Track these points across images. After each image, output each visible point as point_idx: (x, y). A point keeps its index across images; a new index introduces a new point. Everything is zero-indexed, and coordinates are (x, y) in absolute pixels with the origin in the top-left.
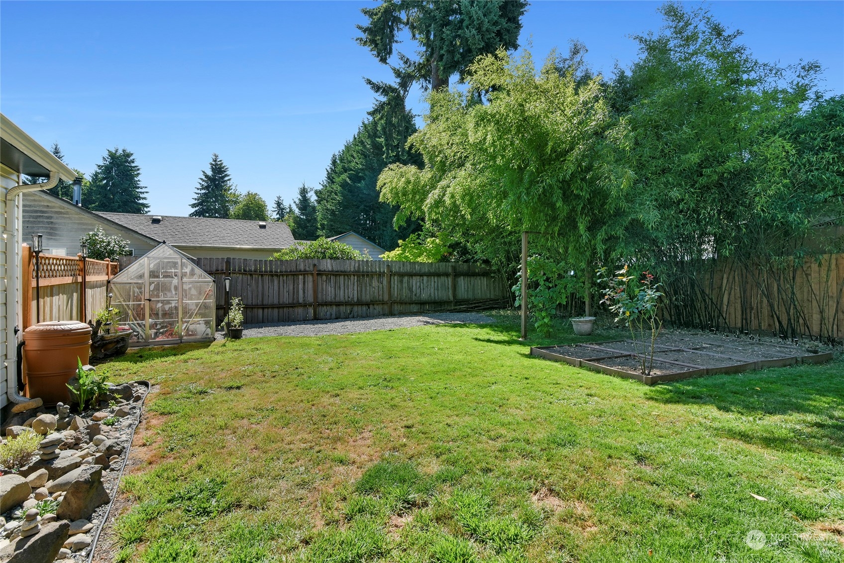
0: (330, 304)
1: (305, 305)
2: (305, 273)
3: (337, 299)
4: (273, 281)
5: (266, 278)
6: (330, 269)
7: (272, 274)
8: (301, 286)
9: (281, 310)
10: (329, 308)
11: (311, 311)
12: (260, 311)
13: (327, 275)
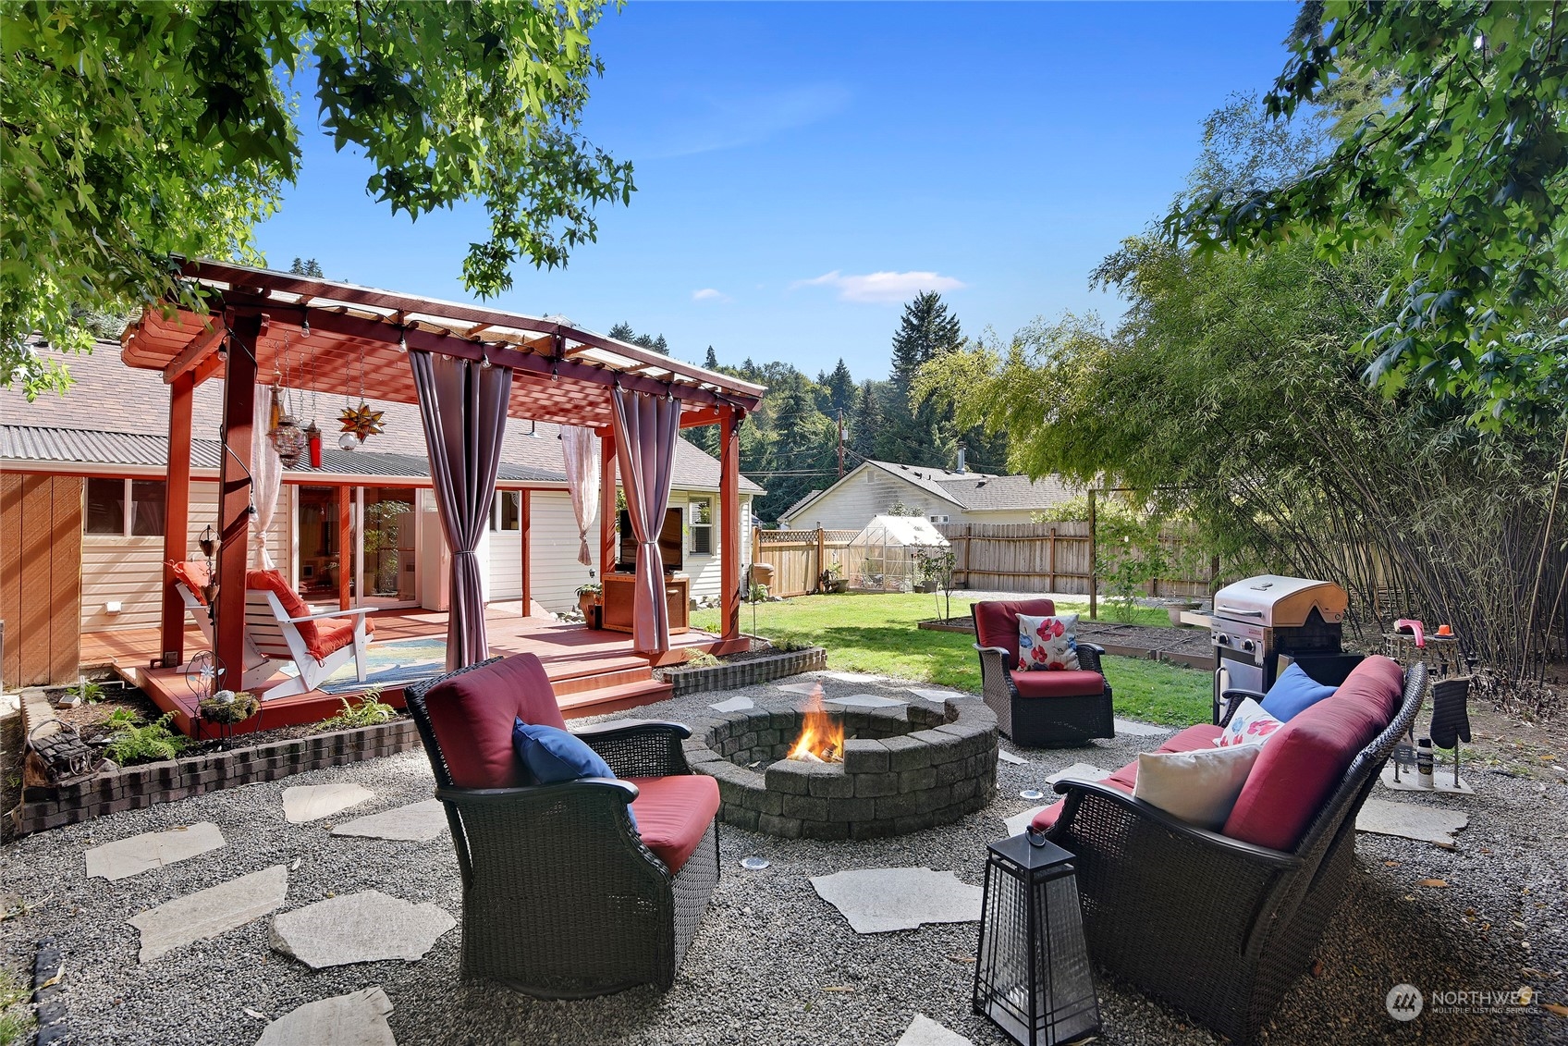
0: (1072, 575)
1: (1042, 575)
2: (1043, 538)
3: (1081, 570)
4: (1009, 547)
5: (1003, 543)
6: (1073, 533)
7: (1010, 540)
8: (1038, 553)
9: (1016, 578)
10: (1069, 580)
11: (1048, 581)
12: (997, 577)
13: (1068, 541)
